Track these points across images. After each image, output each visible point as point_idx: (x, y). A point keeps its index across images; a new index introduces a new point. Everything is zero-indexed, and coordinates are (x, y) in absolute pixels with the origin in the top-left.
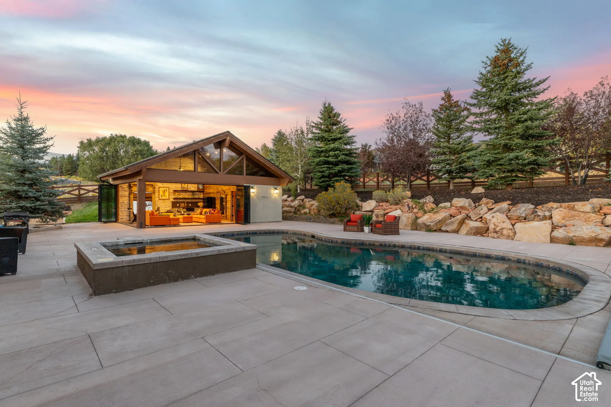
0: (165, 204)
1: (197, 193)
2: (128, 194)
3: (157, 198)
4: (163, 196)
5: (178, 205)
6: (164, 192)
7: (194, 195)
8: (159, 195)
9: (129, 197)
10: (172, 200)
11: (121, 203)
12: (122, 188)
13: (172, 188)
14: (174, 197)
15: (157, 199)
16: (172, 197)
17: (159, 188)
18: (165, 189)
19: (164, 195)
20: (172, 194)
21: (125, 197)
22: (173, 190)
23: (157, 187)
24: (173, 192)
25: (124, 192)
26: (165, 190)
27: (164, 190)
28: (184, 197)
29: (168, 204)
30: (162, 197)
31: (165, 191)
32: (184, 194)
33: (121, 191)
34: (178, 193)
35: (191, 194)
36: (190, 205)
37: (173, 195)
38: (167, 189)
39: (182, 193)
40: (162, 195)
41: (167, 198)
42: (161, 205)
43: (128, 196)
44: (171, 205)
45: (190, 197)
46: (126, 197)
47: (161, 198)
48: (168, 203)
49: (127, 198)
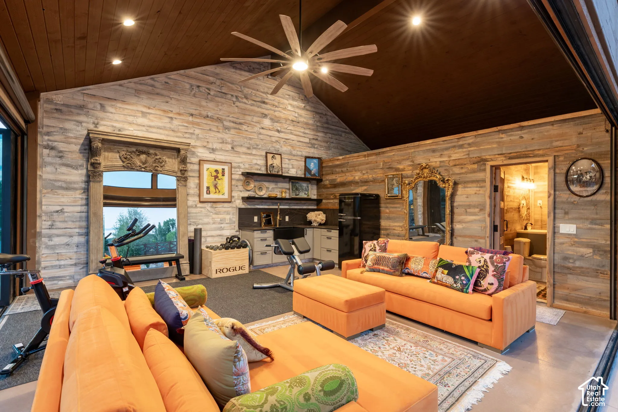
0: (218, 218)
1: (304, 185)
2: (84, 178)
3: (194, 195)
4: (212, 189)
5: (256, 219)
6: (216, 177)
7: (297, 189)
8: (199, 186)
9: (87, 190)
10: (239, 204)
11: (50, 214)
12: (53, 153)
13: (239, 167)
14: (246, 194)
15: (192, 200)
16: (240, 193)
17: (200, 162)
18: (219, 168)
19: (216, 187)
20: (240, 184)
21: (67, 189)
22: (243, 174)
23: (195, 160)
24: (242, 178)
25: (64, 169)
26: (220, 171)
27: (216, 171)
28: (273, 194)
29: (228, 217)
30: (208, 192)
31: (220, 175)
32: (271, 186)
33: (51, 164)
34: (257, 184)
35: (287, 185)
36: (287, 219)
37: (241, 188)
38: (226, 168)
39: (267, 184)
40: (208, 188)
41: (226, 196)
42: (206, 220)
43: (83, 185)
44: (235, 218)
45: (288, 196)
46: (75, 189)
47: (206, 196)
48: (228, 213)
49: (79, 196)
